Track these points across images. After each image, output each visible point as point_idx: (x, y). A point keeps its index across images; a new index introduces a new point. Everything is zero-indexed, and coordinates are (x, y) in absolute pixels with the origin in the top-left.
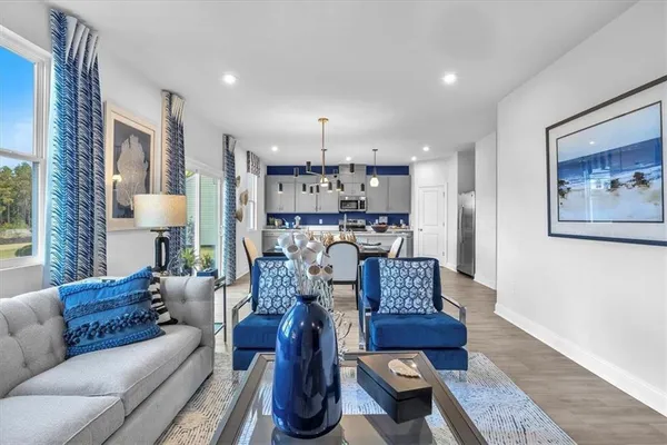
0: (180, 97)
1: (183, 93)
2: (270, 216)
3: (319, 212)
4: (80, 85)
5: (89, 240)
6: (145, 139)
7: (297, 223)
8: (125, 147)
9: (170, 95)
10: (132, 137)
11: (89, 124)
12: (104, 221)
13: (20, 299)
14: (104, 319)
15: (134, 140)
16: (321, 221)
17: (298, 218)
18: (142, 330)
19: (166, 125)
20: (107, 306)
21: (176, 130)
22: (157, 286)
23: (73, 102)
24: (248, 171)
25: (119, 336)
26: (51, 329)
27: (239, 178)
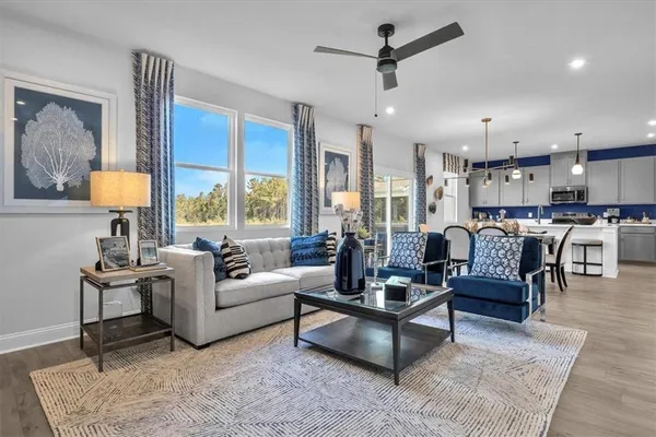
0: (367, 126)
1: (370, 124)
2: (475, 209)
3: (526, 205)
4: (306, 137)
5: (310, 217)
6: (344, 159)
7: (502, 217)
8: (331, 166)
9: (362, 127)
10: (336, 159)
11: (309, 157)
12: (318, 208)
13: (276, 239)
14: (304, 252)
15: (337, 160)
16: (530, 215)
17: (503, 212)
18: (318, 260)
19: (359, 147)
20: (306, 247)
21: (366, 150)
22: (333, 242)
23: (302, 148)
24: (444, 169)
25: (314, 260)
26: (286, 254)
27: (431, 177)
